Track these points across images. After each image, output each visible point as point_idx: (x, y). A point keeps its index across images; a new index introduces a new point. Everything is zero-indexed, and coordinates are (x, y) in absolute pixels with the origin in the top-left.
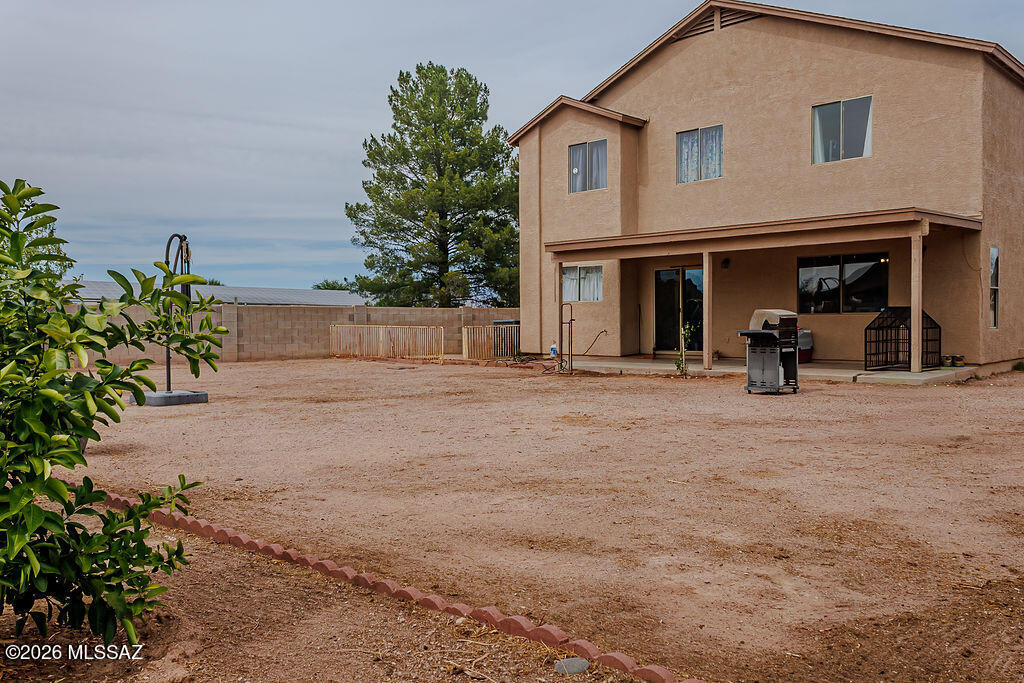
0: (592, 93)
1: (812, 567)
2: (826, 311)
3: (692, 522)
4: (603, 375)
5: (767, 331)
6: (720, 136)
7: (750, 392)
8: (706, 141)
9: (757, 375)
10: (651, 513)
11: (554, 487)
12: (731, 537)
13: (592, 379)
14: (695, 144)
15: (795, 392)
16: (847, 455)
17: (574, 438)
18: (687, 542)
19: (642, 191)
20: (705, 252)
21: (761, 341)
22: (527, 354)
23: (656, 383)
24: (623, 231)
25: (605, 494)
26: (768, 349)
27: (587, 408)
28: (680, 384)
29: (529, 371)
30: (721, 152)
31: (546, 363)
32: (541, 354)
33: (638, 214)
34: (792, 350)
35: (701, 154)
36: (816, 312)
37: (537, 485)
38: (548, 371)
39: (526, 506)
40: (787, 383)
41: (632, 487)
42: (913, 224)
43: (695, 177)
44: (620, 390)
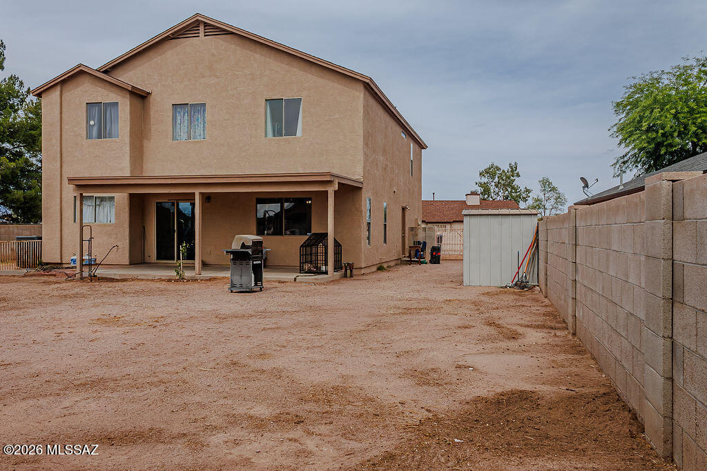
0: (105, 66)
1: (319, 426)
2: (275, 233)
3: (230, 402)
4: (117, 280)
5: (244, 250)
6: (204, 111)
7: (232, 292)
8: (194, 113)
9: (237, 280)
10: (198, 399)
11: (112, 384)
12: (261, 411)
13: (110, 284)
14: (186, 114)
15: (261, 290)
16: (309, 336)
17: (113, 338)
18: (233, 420)
19: (146, 143)
20: (197, 192)
21: (239, 257)
22: (47, 264)
23: (163, 285)
24: (131, 172)
25: (156, 386)
26: (244, 262)
27: (115, 311)
28: (180, 286)
29: (52, 279)
30: (204, 122)
31: (68, 272)
32: (61, 264)
33: (142, 160)
34: (260, 262)
35: (190, 122)
36: (268, 234)
37: (96, 384)
38: (70, 278)
39: (93, 405)
40: (256, 284)
41: (175, 377)
42: (329, 182)
43: (186, 137)
44: (136, 293)
